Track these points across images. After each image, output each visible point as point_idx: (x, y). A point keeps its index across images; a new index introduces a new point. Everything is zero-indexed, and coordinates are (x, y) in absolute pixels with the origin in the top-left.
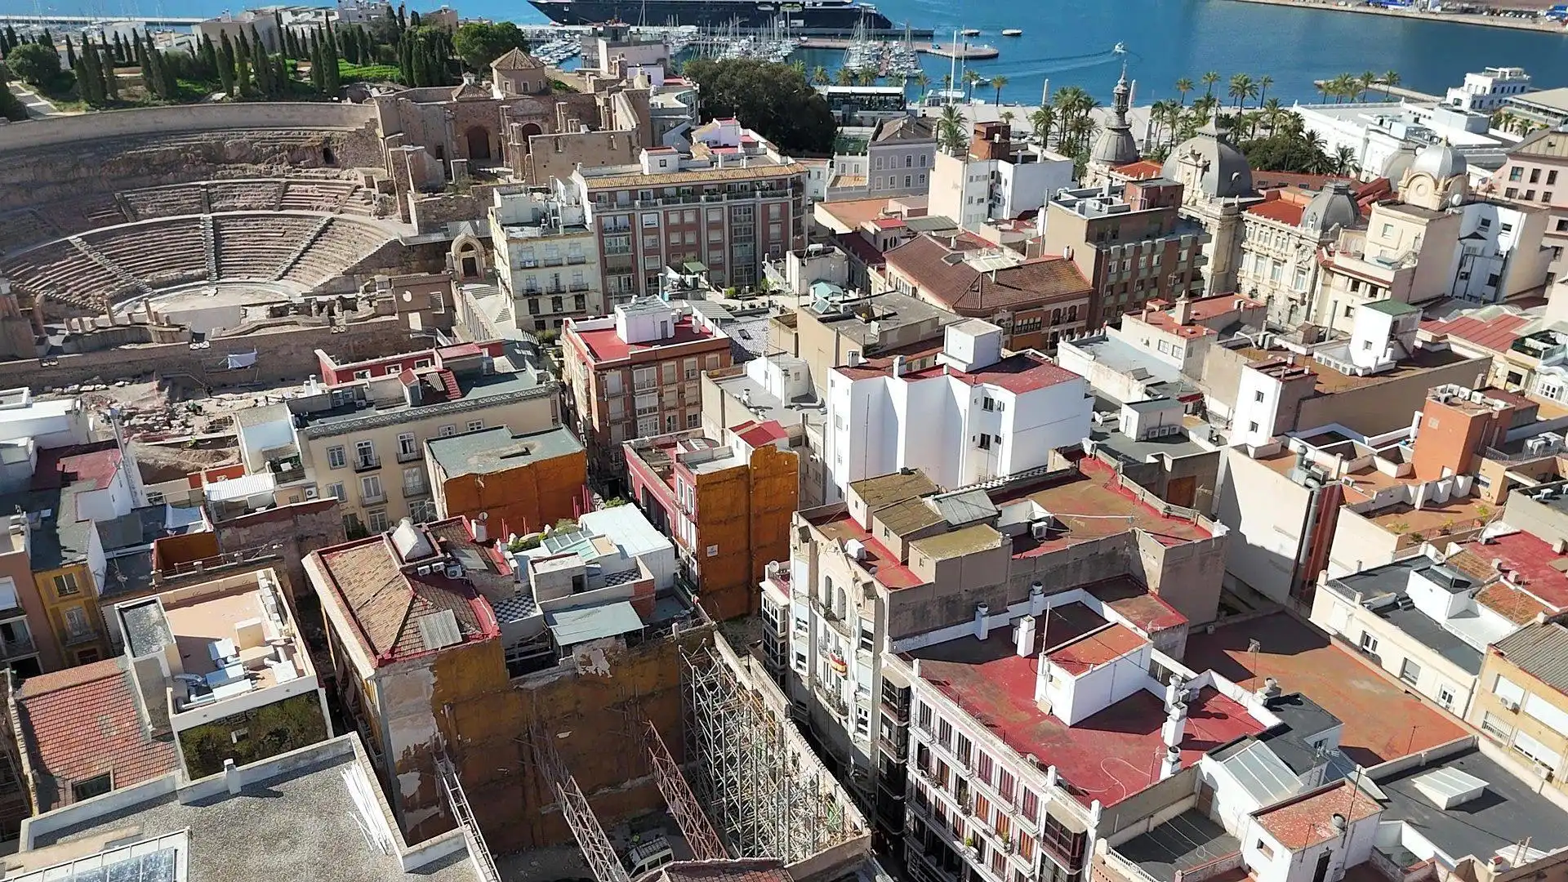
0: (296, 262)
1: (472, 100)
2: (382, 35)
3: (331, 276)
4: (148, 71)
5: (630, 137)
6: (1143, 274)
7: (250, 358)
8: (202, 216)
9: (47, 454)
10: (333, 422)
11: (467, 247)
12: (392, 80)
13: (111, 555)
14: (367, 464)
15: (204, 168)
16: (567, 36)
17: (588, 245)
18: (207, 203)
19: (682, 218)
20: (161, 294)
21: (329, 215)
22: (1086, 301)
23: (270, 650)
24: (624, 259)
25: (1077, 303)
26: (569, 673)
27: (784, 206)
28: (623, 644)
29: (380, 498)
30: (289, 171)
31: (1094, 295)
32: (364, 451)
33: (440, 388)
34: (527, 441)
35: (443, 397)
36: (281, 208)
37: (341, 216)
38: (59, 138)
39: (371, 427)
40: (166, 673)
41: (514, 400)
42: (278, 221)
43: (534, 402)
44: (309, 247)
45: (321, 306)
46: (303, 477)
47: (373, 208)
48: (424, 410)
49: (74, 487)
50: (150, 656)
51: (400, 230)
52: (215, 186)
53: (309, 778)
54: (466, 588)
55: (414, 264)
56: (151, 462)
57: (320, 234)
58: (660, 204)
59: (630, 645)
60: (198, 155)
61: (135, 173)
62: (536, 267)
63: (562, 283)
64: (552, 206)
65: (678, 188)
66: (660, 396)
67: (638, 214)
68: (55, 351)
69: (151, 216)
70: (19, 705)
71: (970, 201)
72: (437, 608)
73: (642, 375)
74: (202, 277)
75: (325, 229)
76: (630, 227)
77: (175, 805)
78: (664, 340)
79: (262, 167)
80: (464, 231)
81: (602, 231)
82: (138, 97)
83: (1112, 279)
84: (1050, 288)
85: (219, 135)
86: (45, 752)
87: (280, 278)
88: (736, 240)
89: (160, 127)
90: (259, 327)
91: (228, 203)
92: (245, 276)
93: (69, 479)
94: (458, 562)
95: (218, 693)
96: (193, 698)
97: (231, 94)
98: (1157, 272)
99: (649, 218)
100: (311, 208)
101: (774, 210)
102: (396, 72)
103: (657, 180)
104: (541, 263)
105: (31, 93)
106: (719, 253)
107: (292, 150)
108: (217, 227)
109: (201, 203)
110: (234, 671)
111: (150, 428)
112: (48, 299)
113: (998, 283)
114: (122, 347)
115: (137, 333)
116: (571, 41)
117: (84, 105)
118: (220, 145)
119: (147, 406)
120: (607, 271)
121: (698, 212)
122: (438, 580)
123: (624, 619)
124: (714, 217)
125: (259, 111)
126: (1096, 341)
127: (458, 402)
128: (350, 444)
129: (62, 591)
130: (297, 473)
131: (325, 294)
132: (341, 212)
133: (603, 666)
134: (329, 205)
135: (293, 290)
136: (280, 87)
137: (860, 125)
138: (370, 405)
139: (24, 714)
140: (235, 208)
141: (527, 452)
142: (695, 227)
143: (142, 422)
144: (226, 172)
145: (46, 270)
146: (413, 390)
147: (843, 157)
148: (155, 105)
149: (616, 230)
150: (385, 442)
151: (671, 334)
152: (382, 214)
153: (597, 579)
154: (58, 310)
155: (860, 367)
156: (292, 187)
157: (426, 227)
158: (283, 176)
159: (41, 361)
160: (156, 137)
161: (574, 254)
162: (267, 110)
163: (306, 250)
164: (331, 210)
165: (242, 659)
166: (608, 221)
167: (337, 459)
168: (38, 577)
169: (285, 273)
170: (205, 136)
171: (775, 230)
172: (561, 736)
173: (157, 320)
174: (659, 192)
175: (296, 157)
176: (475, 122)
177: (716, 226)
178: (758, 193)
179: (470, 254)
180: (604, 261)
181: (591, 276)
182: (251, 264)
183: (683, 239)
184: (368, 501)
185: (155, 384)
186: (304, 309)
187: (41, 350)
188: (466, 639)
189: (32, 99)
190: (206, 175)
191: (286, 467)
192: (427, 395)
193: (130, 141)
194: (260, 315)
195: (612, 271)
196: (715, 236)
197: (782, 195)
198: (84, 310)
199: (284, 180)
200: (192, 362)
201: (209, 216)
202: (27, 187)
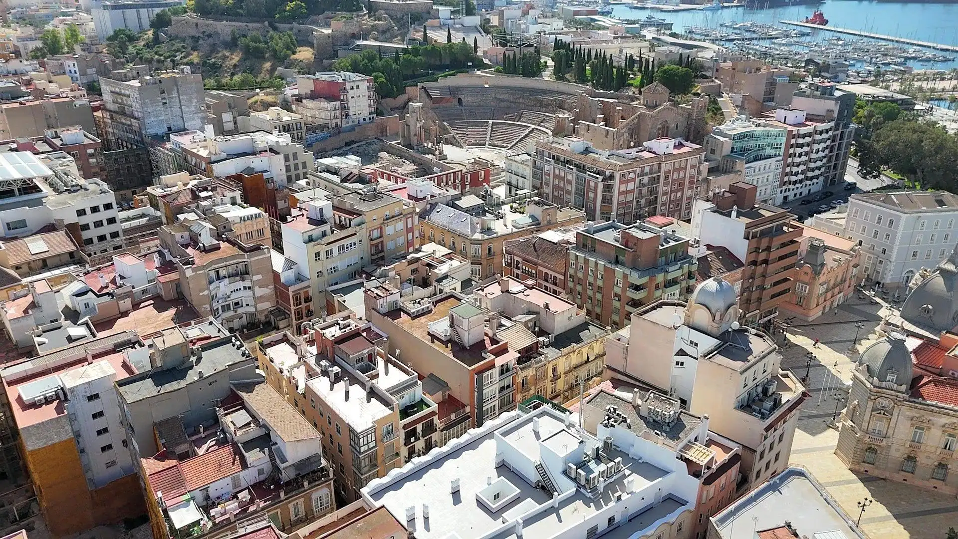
5: (614, 134)
6: (591, 279)
19: (559, 172)
20: (488, 148)
22: (562, 277)
27: (597, 185)
31: (565, 275)
38: (531, 86)
52: (550, 117)
58: (552, 163)
60: (556, 103)
61: (535, 105)
67: (545, 164)
69: (522, 122)
76: (542, 169)
81: (533, 166)
82: (571, 77)
84: (549, 259)
85: (569, 97)
88: (576, 193)
98: (600, 283)
99: (547, 168)
101: (592, 184)
103: (559, 151)
109: (538, 121)
117: (554, 76)
121: (565, 172)
124: (570, 177)
142: (564, 179)
148: (569, 81)
149: (539, 169)
159: (408, 150)
160: (552, 93)
161: (524, 173)
171: (591, 195)
174: (557, 158)
178: (588, 173)
180: (533, 181)
181: (528, 186)
183: (559, 183)
189: (549, 71)
196: (570, 187)
197: (596, 178)
198: (458, 144)
200: (429, 165)
201: (533, 126)
202: (502, 101)
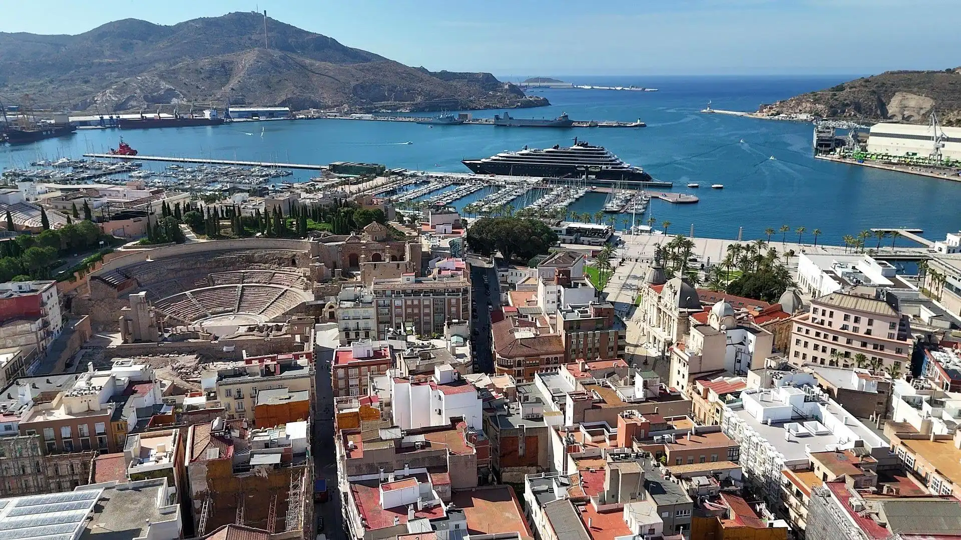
0: (268, 307)
1: (353, 243)
2: (331, 209)
3: (277, 315)
4: (232, 222)
5: (406, 265)
6: (590, 346)
7: (232, 348)
8: (238, 285)
9: (132, 383)
10: (231, 380)
11: (331, 307)
12: (328, 230)
13: (140, 419)
14: (239, 396)
15: (245, 265)
16: (473, 181)
17: (372, 311)
18: (242, 280)
19: (413, 302)
20: (214, 317)
21: (286, 288)
22: (562, 355)
23: (165, 454)
24: (387, 318)
25: (558, 356)
26: (253, 475)
27: (458, 300)
28: (272, 468)
29: (243, 410)
30: (277, 268)
31: (566, 352)
32: (239, 392)
33: (273, 370)
34: (291, 394)
35: (273, 374)
36: (270, 284)
37: (290, 289)
38: (192, 251)
39: (242, 383)
40: (133, 456)
41: (295, 378)
42: (267, 289)
43: (303, 379)
44: (275, 301)
45: (268, 327)
46: (216, 399)
47: (302, 287)
48: (265, 378)
49: (135, 395)
50: (129, 450)
51: (308, 297)
52: (247, 273)
53: (150, 488)
54: (229, 442)
55: (311, 312)
56: (182, 387)
57: (280, 296)
58: (403, 297)
59: (274, 468)
60: (243, 260)
61: (218, 266)
62: (349, 319)
63: (359, 326)
64: (362, 294)
65: (412, 290)
66: (360, 380)
67: (393, 300)
68: (165, 340)
69: (220, 284)
70: (94, 461)
71: (548, 302)
72: (215, 447)
73: (352, 372)
74: (231, 311)
75: (283, 294)
76: (390, 305)
77: (114, 490)
78: (369, 358)
79: (267, 265)
80: (332, 300)
81: (378, 306)
82: (228, 233)
83: (574, 347)
84: (545, 348)
85: (254, 251)
86: (97, 476)
87: (260, 313)
88: (436, 313)
89: (232, 247)
90: (240, 336)
91: (250, 280)
92: (248, 312)
93: (135, 392)
94: (230, 433)
95: (145, 464)
96: (138, 465)
97: (263, 234)
98: (597, 345)
99: (398, 302)
100: (281, 284)
101: (453, 301)
102: (330, 226)
103: (404, 286)
104: (351, 318)
105: (189, 230)
106: (428, 318)
107: (280, 259)
108: (243, 289)
109: (239, 280)
110: (151, 459)
111: (186, 373)
112: (170, 318)
113: (521, 344)
114: (190, 340)
115: (195, 335)
116: (475, 184)
117: (206, 236)
118: (253, 256)
119: (189, 365)
120: (379, 322)
121: (419, 301)
122: (221, 439)
123: (276, 459)
124: (426, 303)
125: (272, 242)
126: (553, 374)
127: (278, 376)
128: (234, 389)
129: (118, 428)
130: (215, 398)
131: (274, 322)
132: (291, 287)
133: (265, 474)
134: (288, 284)
135: (261, 320)
136: (282, 232)
137: (582, 244)
138: (247, 375)
139: (94, 464)
140: (252, 282)
141: (290, 398)
142: (418, 306)
143: (185, 371)
144: (253, 267)
145: (174, 305)
146: (262, 371)
147: (532, 269)
148: (233, 238)
149: (384, 306)
150: (246, 389)
151: (372, 355)
152: (306, 289)
153: (273, 445)
154: (173, 323)
155: (404, 378)
156: (276, 274)
157: (317, 298)
158: (272, 270)
159: (158, 344)
160: (229, 252)
161: (366, 315)
162: (274, 242)
163: (273, 303)
164: (288, 285)
165: (156, 456)
166: (381, 302)
167: (228, 394)
168: (112, 423)
169: (263, 312)
170: (248, 252)
171: (453, 309)
172: (250, 496)
173: (203, 330)
174: (404, 292)
175: (281, 262)
176: (352, 252)
177: (428, 306)
178: (446, 294)
179: (332, 310)
180: (378, 318)
181: (372, 324)
182: (251, 307)
183: (413, 311)
184: (239, 410)
185: (195, 356)
186: (261, 330)
187: (160, 339)
188: (219, 457)
189: (189, 233)
190: (245, 268)
191: (212, 395)
192: (267, 372)
193: (219, 253)
194: (243, 330)
195: (381, 323)
196: (427, 311)
197: (457, 295)
198: (182, 323)
199: (274, 271)
200: (210, 348)
201: (241, 285)
202: (176, 271)
